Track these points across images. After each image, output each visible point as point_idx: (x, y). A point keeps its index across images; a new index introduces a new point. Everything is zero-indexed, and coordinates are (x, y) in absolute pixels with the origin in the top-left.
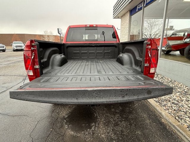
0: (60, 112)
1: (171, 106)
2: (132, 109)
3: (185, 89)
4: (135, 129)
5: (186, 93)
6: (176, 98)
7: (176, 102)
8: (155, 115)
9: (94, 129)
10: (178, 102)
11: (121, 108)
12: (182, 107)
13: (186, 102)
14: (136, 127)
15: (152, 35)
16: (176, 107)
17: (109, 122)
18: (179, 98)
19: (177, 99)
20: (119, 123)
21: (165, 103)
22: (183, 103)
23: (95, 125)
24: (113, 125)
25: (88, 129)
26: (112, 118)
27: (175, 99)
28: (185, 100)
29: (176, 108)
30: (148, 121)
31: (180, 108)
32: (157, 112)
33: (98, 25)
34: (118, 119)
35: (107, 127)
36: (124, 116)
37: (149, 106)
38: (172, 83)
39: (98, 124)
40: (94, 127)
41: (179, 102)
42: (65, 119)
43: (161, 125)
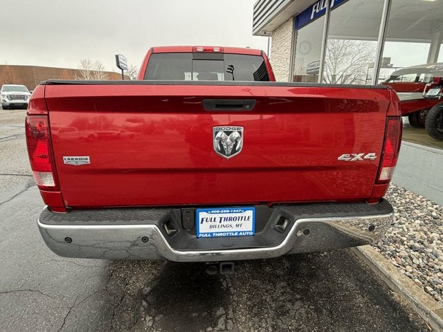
0: (131, 277)
1: (410, 256)
2: (314, 265)
3: (432, 211)
4: (332, 324)
5: (436, 221)
6: (414, 233)
7: (417, 245)
8: (374, 282)
9: (223, 327)
10: (422, 244)
11: (287, 265)
12: (434, 260)
13: (440, 244)
14: (332, 318)
15: (337, 77)
16: (420, 259)
17: (262, 303)
18: (423, 234)
19: (418, 236)
20: (289, 306)
21: (392, 248)
22: (435, 248)
23: (227, 314)
24: (272, 313)
25: (208, 327)
26: (267, 291)
27: (413, 237)
28: (439, 239)
29: (421, 261)
30: (360, 300)
31: (431, 260)
32: (377, 273)
33: (226, 48)
34: (283, 294)
35: (256, 319)
36: (299, 286)
37: (356, 255)
38: (400, 195)
39: (233, 311)
40: (222, 320)
41: (425, 246)
42: (144, 297)
43: (395, 310)
